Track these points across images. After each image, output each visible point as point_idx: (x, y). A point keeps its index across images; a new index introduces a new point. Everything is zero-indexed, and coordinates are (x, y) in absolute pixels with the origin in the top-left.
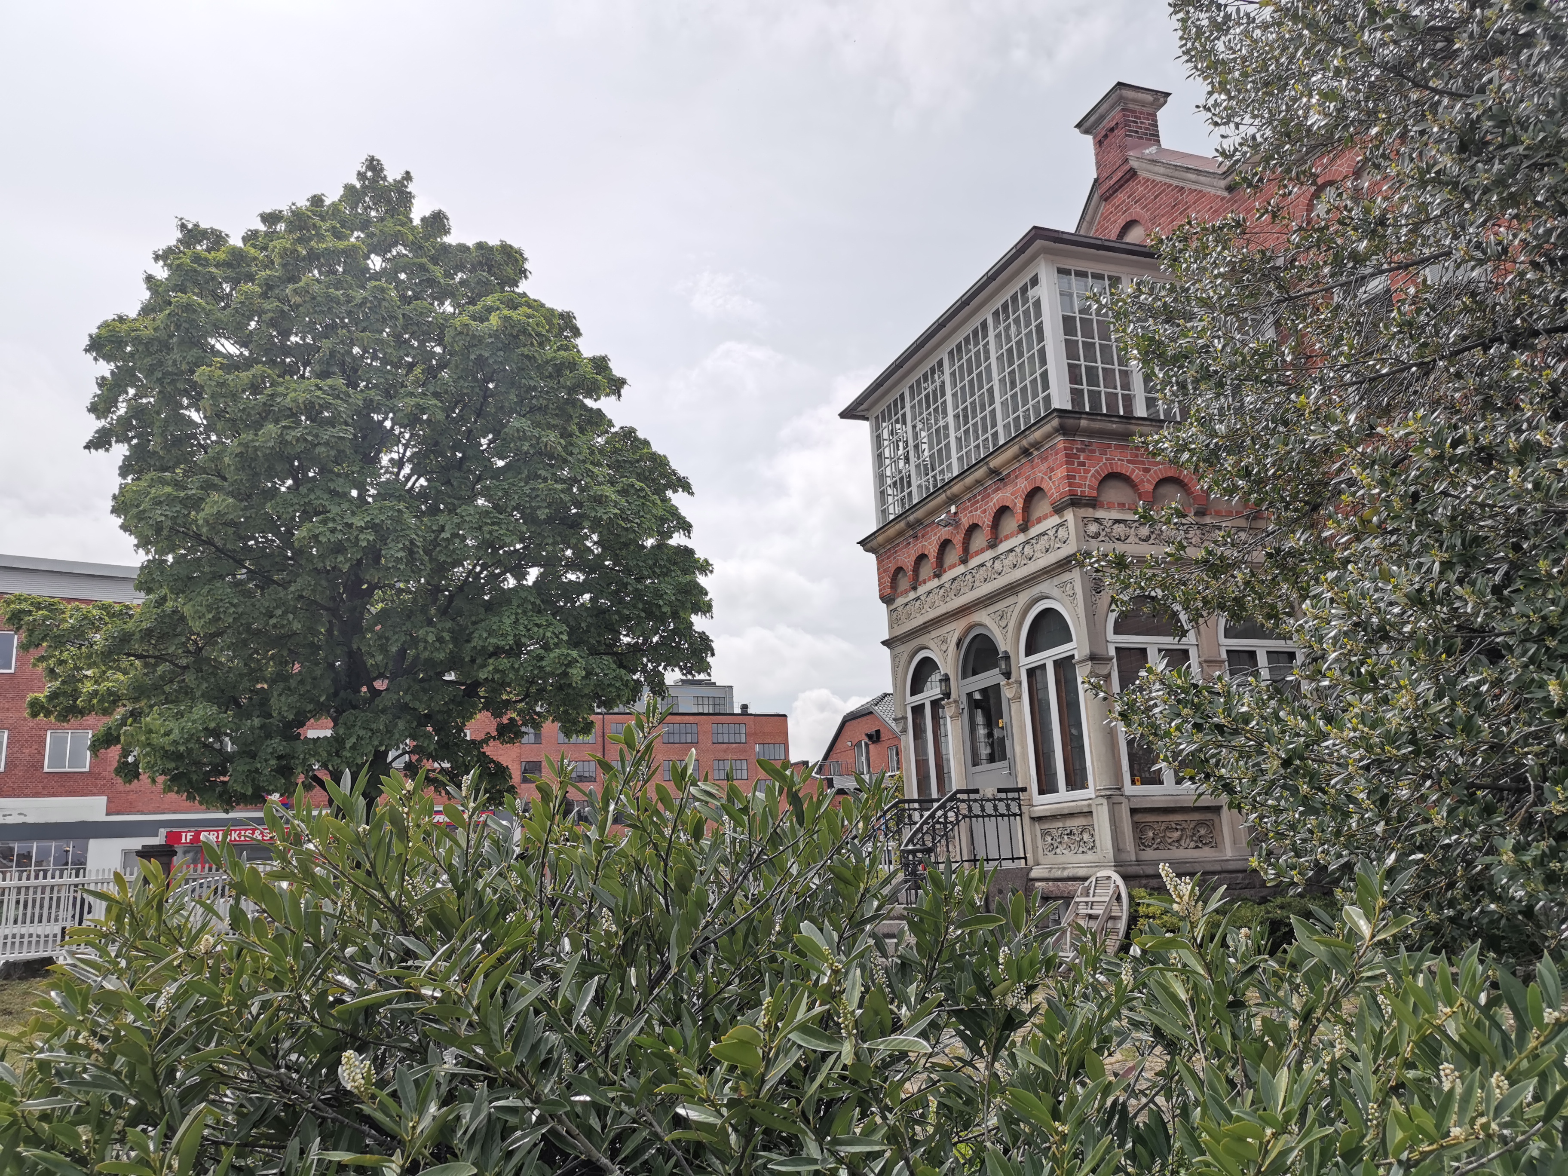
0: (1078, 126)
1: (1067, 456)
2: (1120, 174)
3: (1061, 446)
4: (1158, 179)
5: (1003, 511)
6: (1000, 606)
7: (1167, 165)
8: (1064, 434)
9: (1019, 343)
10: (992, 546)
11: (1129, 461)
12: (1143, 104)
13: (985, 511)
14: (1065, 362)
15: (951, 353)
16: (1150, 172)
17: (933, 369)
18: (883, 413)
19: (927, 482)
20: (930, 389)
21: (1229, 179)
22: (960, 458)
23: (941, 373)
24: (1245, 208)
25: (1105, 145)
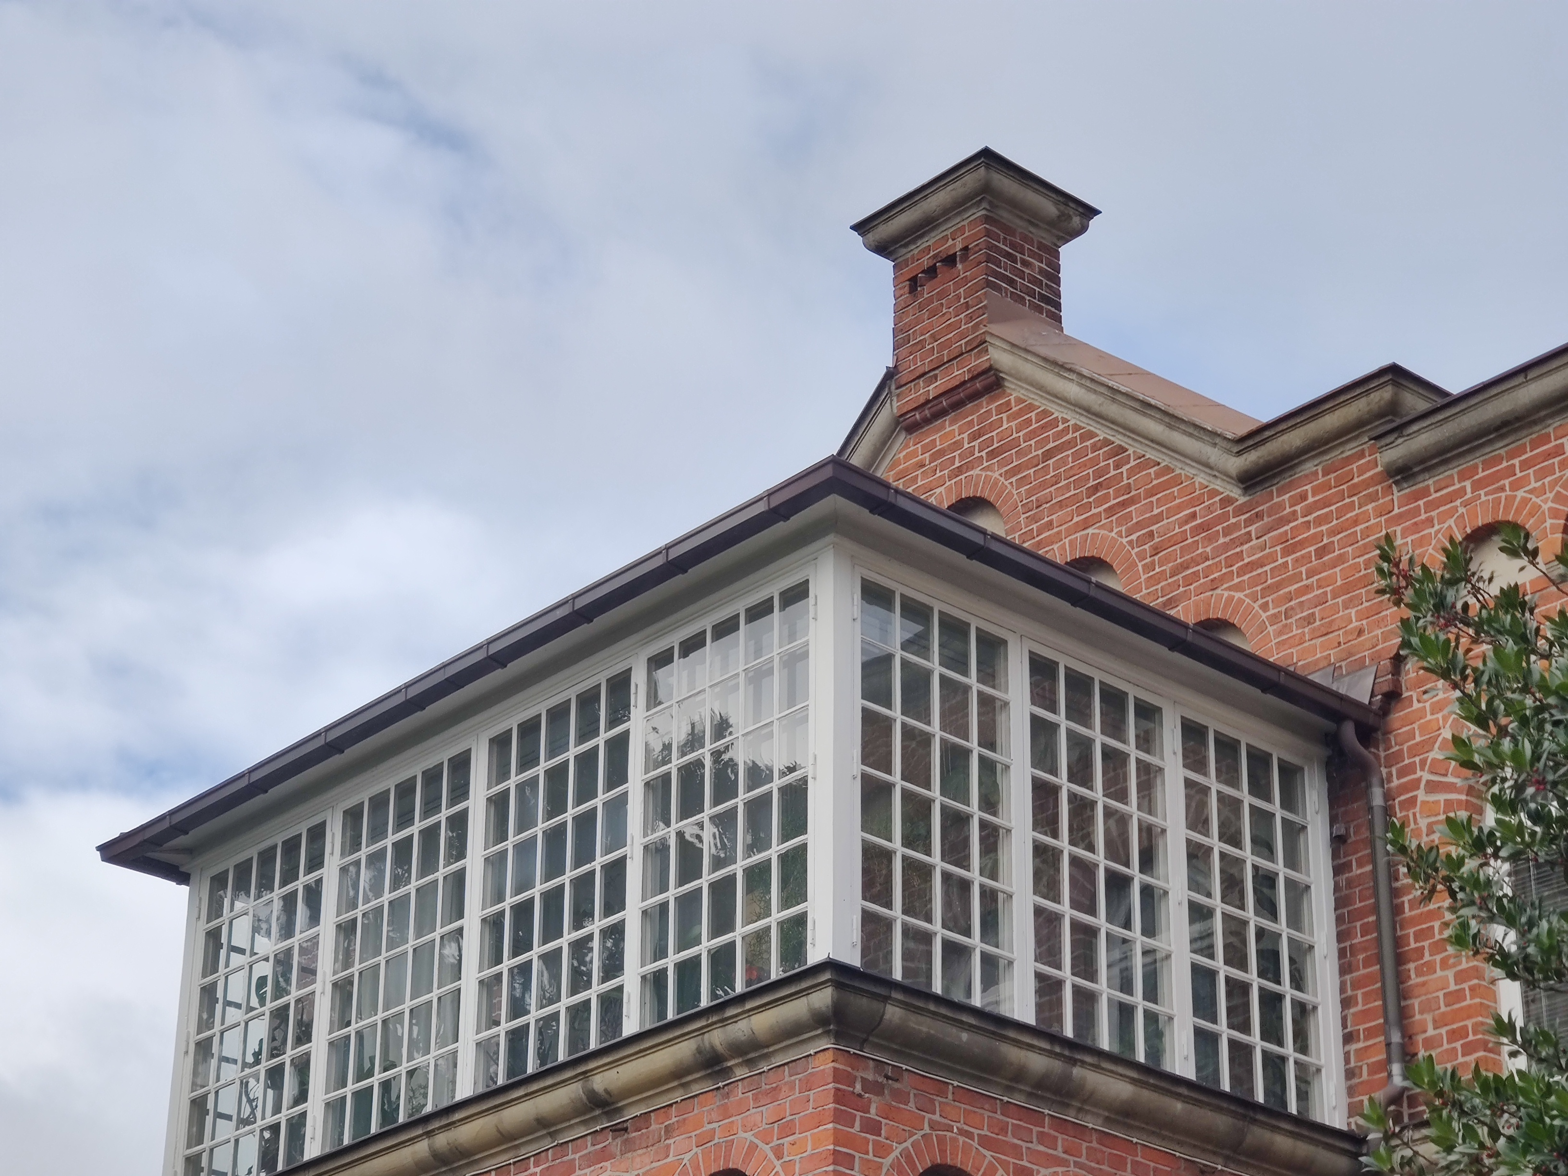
0: (861, 227)
1: (839, 1097)
2: (958, 373)
3: (825, 1065)
4: (1058, 412)
7: (1092, 382)
8: (839, 1036)
11: (985, 1142)
12: (1033, 217)
14: (856, 836)
15: (500, 743)
16: (1041, 387)
17: (432, 777)
18: (243, 870)
19: (363, 1097)
20: (415, 830)
21: (1252, 458)
22: (486, 1050)
23: (460, 791)
24: (1282, 540)
25: (926, 292)
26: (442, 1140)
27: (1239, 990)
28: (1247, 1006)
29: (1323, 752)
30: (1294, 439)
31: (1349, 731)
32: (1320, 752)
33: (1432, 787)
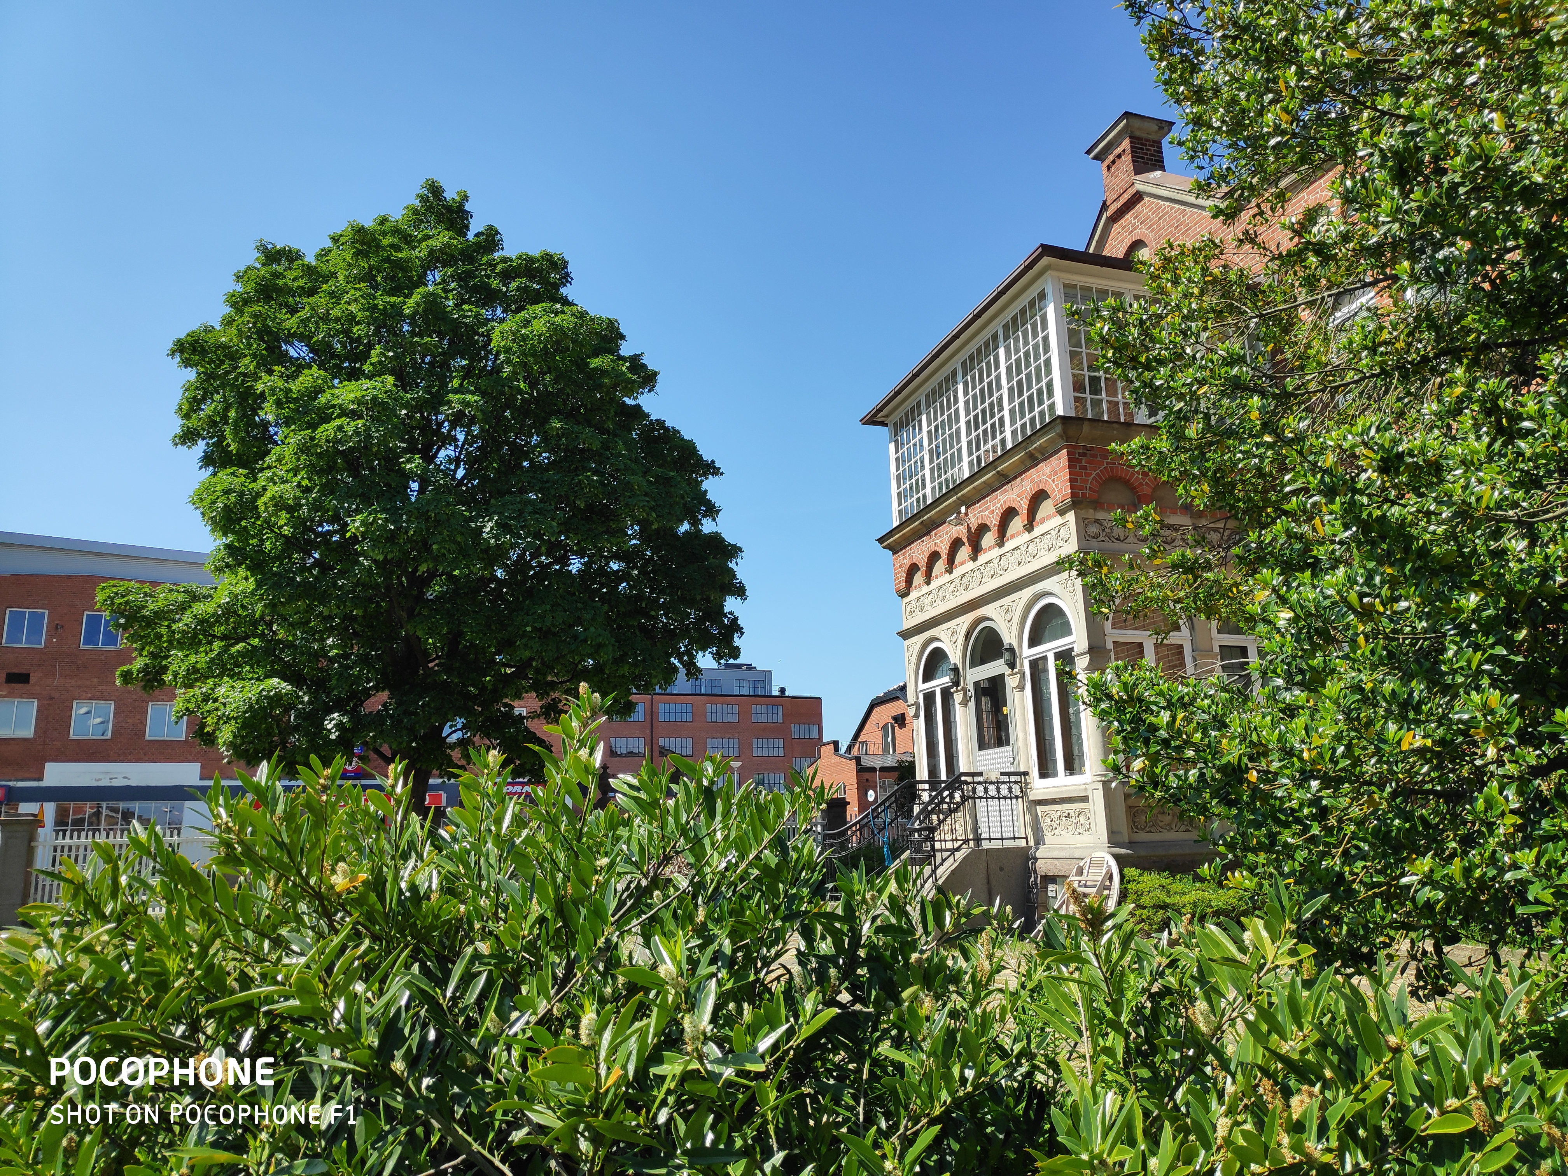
0: (1088, 152)
1: (1070, 461)
2: (1128, 196)
3: (1064, 451)
4: (1161, 202)
5: (1009, 512)
6: (1006, 600)
9: (1027, 355)
10: (999, 544)
11: (1128, 466)
12: (1149, 131)
13: (993, 512)
14: (1069, 371)
15: (964, 363)
17: (946, 379)
18: (900, 421)
20: (944, 397)
22: (971, 462)
23: (955, 382)
25: (1113, 169)
26: (959, 494)
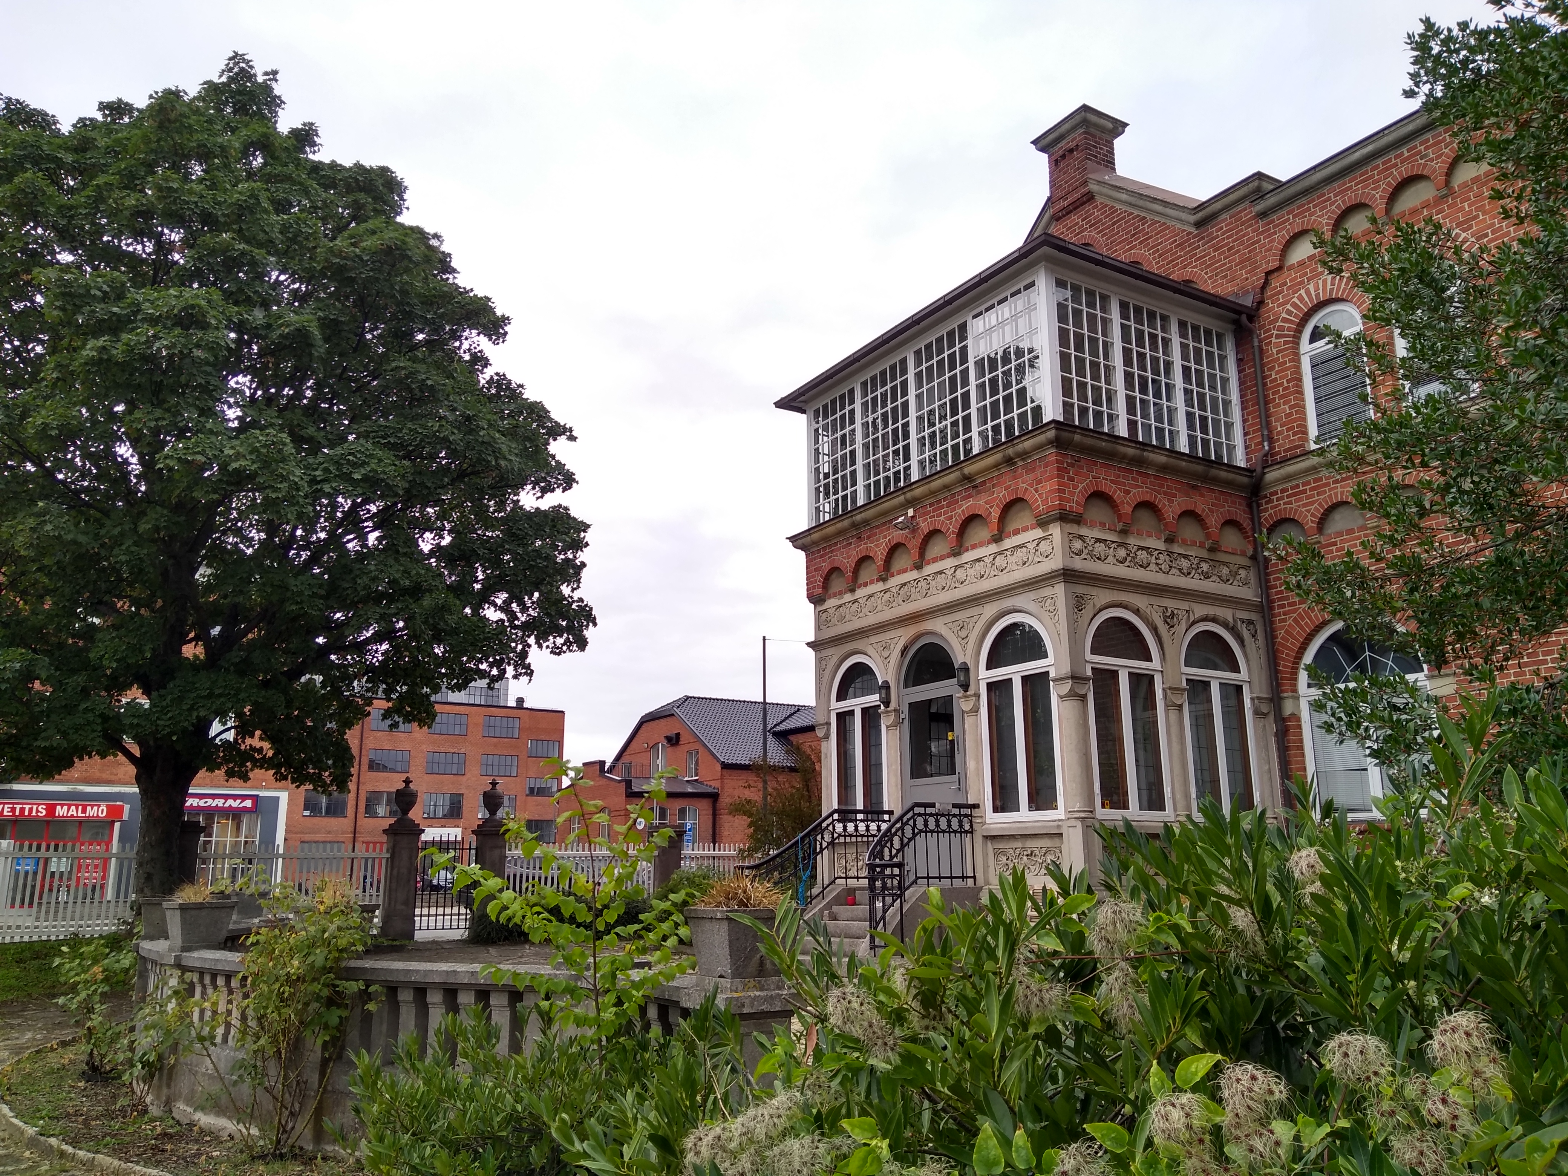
2: (1076, 195)
4: (1118, 206)
5: (971, 519)
6: (960, 616)
7: (1132, 193)
8: (1057, 447)
10: (956, 554)
11: (1112, 481)
12: (1103, 129)
13: (951, 518)
14: (1058, 374)
15: (918, 353)
16: (1110, 197)
17: (893, 368)
18: (825, 407)
19: (877, 483)
20: (888, 387)
21: (1200, 215)
22: (921, 463)
23: (904, 371)
24: (1213, 246)
25: (1062, 165)
26: (909, 495)
27: (1203, 419)
28: (1207, 426)
29: (1233, 327)
30: (1218, 206)
31: (1244, 318)
32: (1231, 327)
33: (1278, 336)
